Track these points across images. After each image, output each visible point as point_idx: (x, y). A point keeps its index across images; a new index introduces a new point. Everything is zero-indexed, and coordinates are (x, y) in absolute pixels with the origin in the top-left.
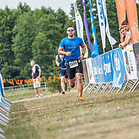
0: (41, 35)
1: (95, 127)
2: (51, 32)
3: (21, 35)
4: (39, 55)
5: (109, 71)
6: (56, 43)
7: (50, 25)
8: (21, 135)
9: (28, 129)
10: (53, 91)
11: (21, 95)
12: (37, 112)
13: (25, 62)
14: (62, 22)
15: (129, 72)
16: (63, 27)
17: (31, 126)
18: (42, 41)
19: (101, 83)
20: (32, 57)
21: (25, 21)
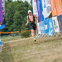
0: (17, 13)
1: (39, 54)
2: (22, 11)
3: (8, 13)
4: (16, 21)
5: (47, 28)
6: (24, 16)
7: (21, 8)
8: (6, 58)
9: (9, 55)
10: (23, 38)
11: (9, 40)
12: (14, 47)
13: (10, 25)
14: (26, 7)
15: (56, 29)
16: (27, 9)
17: (10, 54)
18: (18, 15)
19: (43, 34)
20: (13, 22)
21: (10, 7)
